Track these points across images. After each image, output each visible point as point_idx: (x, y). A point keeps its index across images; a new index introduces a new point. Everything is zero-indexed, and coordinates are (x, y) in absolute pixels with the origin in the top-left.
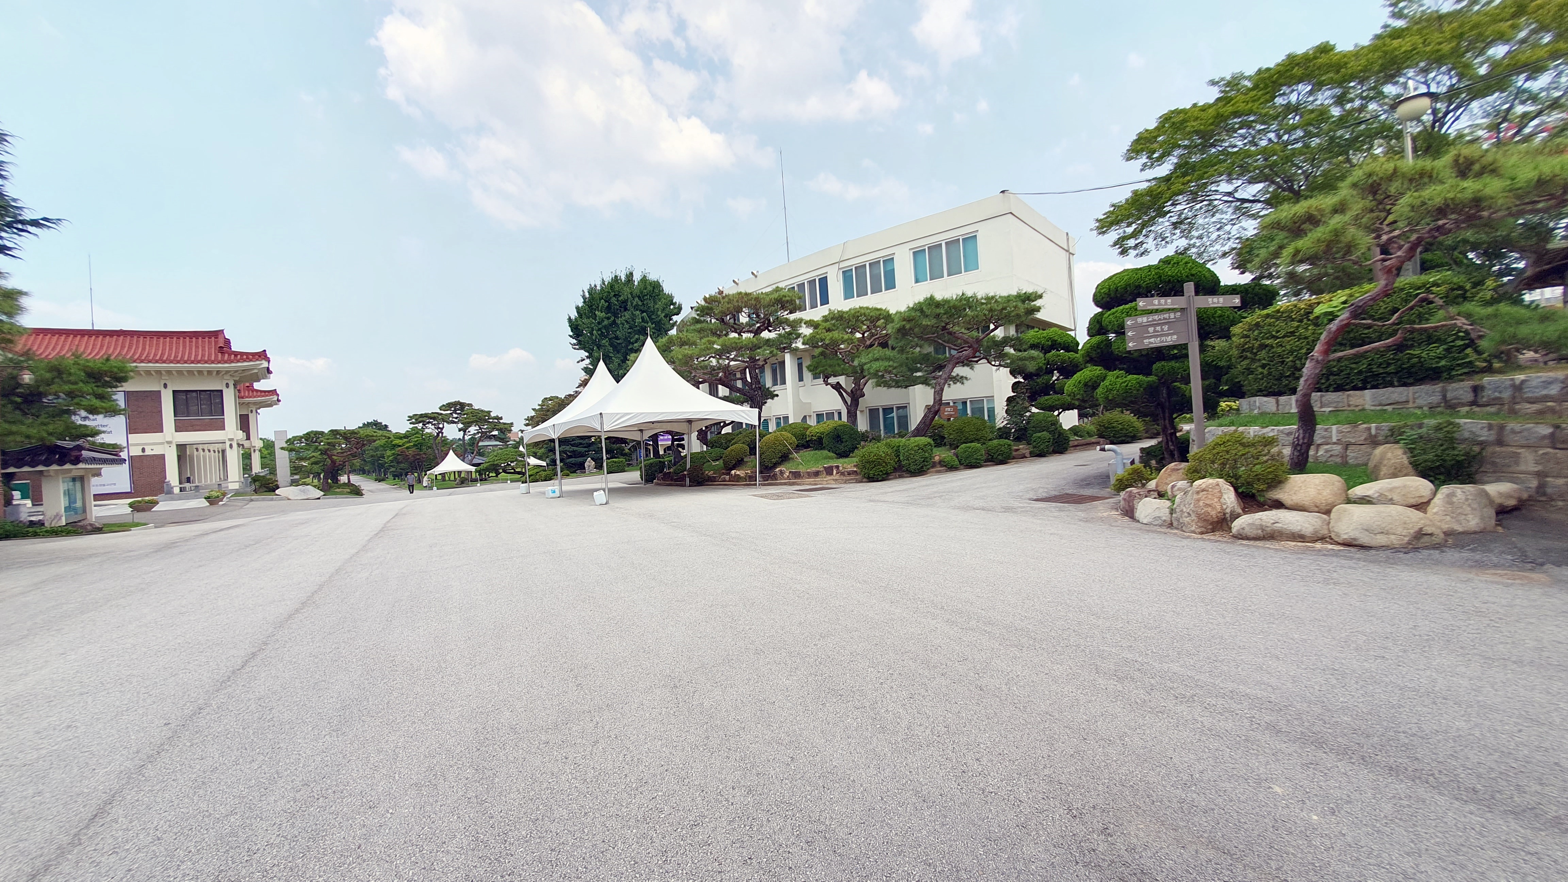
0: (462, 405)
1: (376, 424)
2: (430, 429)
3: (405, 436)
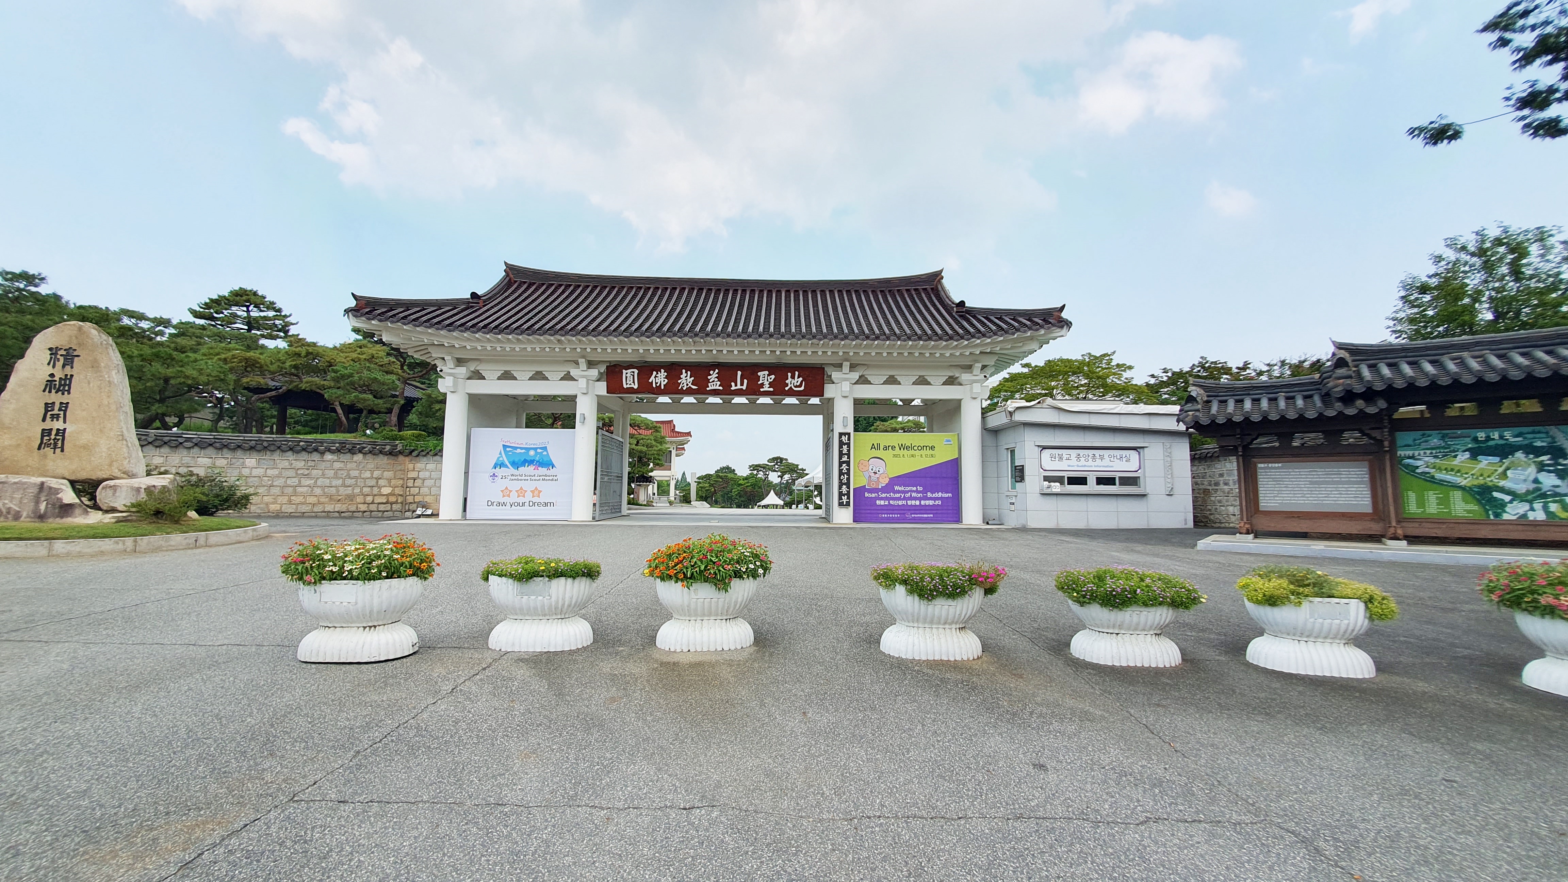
0: (781, 459)
1: (728, 468)
2: (761, 475)
3: (746, 478)
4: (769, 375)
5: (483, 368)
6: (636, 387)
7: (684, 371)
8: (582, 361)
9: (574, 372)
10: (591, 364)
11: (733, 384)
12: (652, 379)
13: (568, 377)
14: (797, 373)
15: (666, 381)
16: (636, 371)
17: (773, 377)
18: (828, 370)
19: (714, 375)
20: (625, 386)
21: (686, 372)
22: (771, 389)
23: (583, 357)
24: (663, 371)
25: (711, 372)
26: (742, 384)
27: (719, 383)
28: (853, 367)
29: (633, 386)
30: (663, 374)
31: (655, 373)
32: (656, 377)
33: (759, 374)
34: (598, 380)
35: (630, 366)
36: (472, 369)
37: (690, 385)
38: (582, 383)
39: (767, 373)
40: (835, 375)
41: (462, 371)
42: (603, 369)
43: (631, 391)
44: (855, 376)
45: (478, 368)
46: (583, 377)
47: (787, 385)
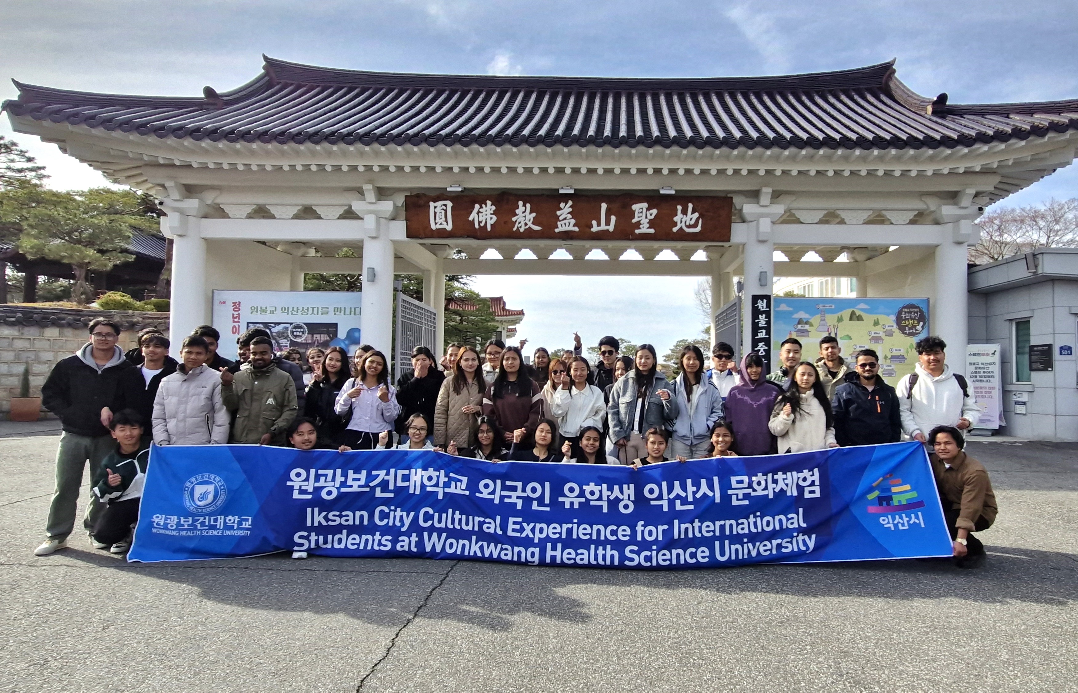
4: (648, 209)
5: (223, 200)
6: (449, 227)
7: (521, 203)
8: (368, 188)
9: (357, 206)
10: (382, 193)
11: (594, 223)
12: (473, 216)
13: (349, 214)
14: (690, 206)
15: (495, 218)
16: (449, 204)
17: (654, 211)
18: (737, 201)
19: (565, 210)
20: (433, 227)
21: (524, 205)
22: (652, 231)
23: (370, 182)
24: (489, 203)
25: (562, 205)
26: (608, 223)
27: (573, 221)
28: (776, 196)
29: (444, 226)
30: (489, 208)
31: (477, 206)
32: (479, 212)
33: (634, 207)
34: (393, 219)
35: (441, 195)
36: (209, 202)
37: (530, 224)
38: (370, 222)
39: (645, 205)
40: (749, 209)
41: (193, 204)
42: (400, 200)
43: (442, 234)
44: (779, 209)
45: (218, 201)
46: (371, 212)
47: (675, 224)
